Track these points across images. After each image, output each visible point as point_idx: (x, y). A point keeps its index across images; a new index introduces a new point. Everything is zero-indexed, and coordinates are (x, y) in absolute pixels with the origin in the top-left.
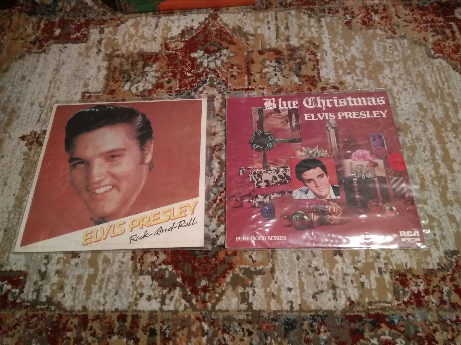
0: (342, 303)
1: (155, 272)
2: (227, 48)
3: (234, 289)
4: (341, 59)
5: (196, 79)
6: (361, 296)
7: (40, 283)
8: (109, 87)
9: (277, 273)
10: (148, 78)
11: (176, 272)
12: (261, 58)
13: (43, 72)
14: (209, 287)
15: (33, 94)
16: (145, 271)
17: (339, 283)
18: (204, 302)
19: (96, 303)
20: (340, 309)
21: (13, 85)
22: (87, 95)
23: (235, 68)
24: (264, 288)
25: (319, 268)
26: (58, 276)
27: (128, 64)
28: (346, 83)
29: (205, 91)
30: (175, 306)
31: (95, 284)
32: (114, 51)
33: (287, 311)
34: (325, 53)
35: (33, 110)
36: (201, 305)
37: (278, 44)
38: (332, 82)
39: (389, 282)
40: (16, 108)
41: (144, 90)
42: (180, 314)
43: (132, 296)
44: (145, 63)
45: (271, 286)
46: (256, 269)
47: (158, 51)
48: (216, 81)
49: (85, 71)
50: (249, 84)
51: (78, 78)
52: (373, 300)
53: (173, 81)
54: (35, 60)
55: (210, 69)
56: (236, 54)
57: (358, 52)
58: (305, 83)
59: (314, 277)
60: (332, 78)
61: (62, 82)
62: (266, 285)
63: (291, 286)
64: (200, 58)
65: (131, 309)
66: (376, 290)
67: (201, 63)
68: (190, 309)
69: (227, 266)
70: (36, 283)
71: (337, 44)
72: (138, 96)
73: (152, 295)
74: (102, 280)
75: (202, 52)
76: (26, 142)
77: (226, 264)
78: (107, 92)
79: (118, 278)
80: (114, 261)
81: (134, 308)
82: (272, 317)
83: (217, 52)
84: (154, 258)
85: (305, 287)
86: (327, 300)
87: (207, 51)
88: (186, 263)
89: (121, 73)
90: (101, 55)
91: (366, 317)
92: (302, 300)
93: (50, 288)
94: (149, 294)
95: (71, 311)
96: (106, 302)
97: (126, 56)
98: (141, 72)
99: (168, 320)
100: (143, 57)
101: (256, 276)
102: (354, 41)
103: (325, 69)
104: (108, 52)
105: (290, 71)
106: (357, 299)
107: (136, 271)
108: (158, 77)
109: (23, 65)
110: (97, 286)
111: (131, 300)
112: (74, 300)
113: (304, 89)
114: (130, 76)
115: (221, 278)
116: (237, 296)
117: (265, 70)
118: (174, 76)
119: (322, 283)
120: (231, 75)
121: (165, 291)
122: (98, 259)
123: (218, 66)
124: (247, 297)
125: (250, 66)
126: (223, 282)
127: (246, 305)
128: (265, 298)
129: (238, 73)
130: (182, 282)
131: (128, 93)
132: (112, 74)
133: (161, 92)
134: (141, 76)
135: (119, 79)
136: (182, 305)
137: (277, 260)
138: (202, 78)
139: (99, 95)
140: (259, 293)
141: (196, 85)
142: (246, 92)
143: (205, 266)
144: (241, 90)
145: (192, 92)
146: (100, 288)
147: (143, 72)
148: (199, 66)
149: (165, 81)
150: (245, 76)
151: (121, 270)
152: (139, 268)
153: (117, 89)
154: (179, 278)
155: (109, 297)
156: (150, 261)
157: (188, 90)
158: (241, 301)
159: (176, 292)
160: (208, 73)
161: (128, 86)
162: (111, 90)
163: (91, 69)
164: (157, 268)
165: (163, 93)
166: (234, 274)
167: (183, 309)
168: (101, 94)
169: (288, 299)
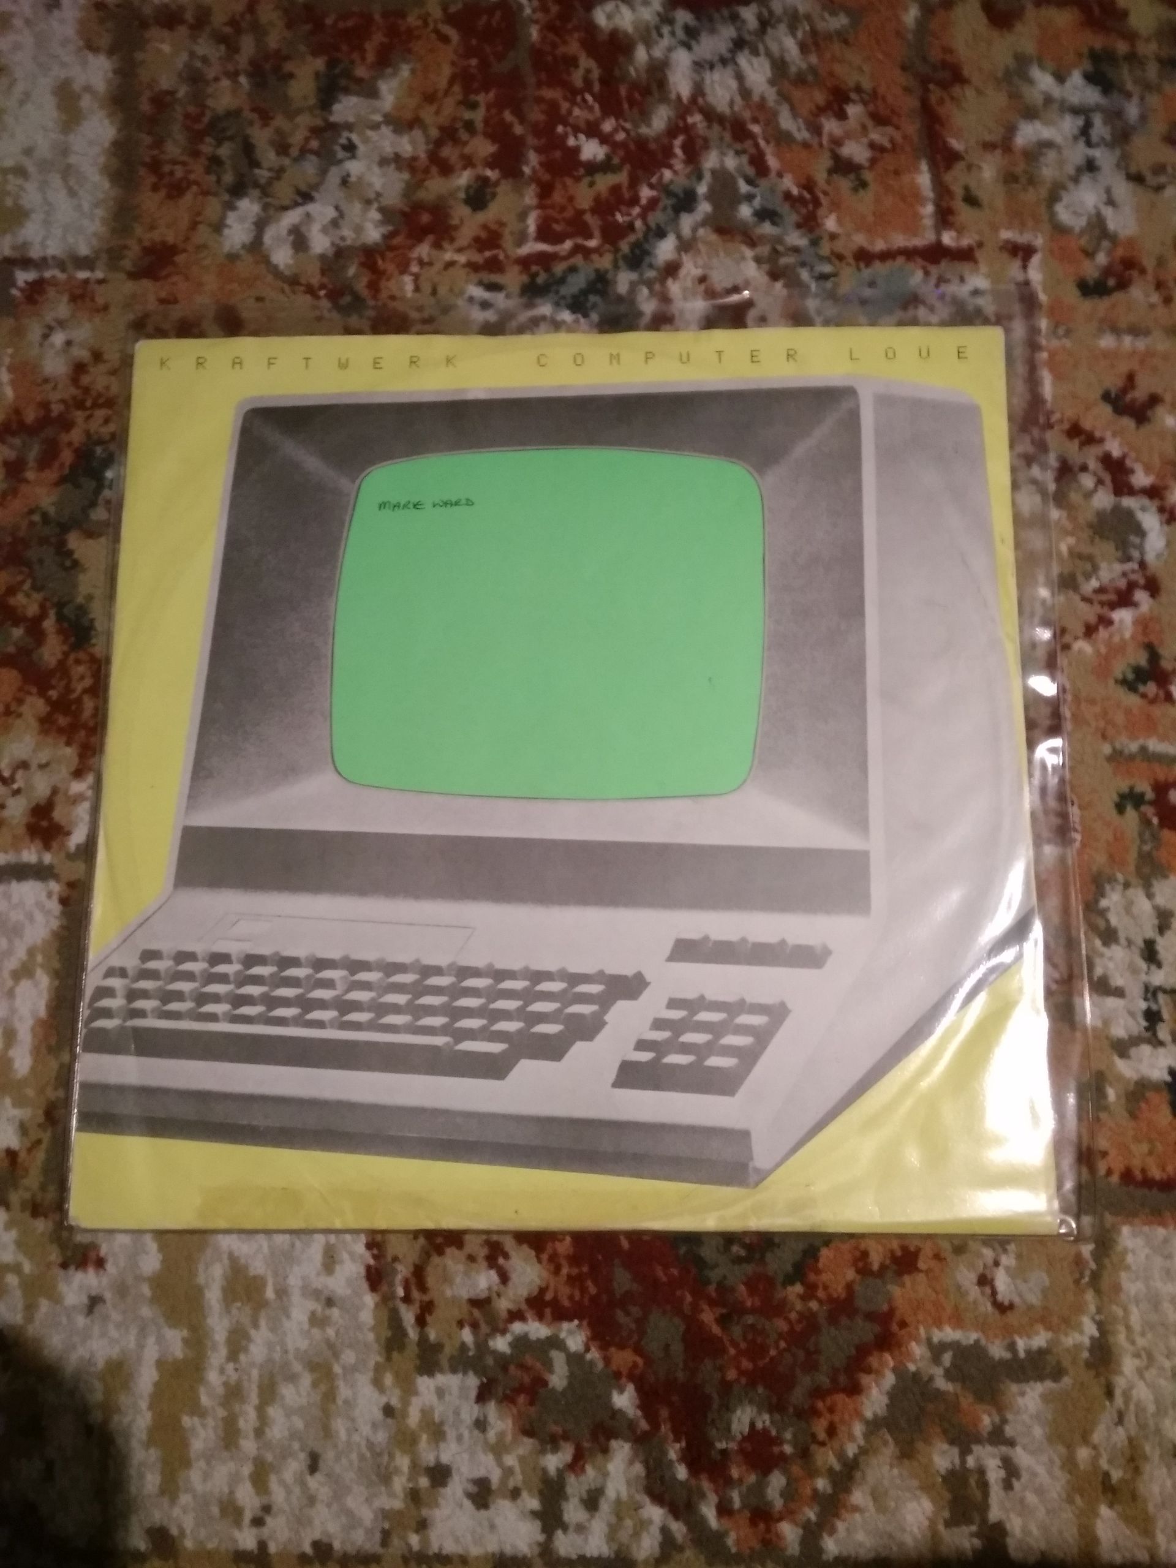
1: (497, 1355)
3: (907, 1453)
5: (634, 183)
8: (139, 230)
9: (1128, 1368)
10: (354, 167)
11: (607, 1360)
12: (1002, 47)
14: (778, 1440)
16: (448, 1351)
18: (762, 1516)
19: (215, 1510)
22: (20, 278)
23: (854, 111)
24: (1061, 1449)
27: (233, 76)
29: (690, 268)
30: (612, 1535)
31: (198, 1411)
36: (745, 1532)
41: (340, 253)
43: (392, 1481)
44: (331, 64)
45: (1097, 1437)
46: (1011, 1347)
48: (750, 198)
50: (944, 217)
53: (504, 189)
55: (711, 115)
56: (856, 14)
62: (1067, 1430)
64: (649, 44)
65: (396, 1546)
67: (658, 71)
68: (689, 1553)
69: (866, 1331)
72: (311, 290)
73: (495, 1476)
74: (233, 1393)
77: (859, 1321)
78: (127, 264)
79: (315, 1385)
80: (282, 1292)
81: (414, 1540)
84: (484, 1280)
88: (655, 1314)
89: (197, 137)
90: (71, 11)
94: (480, 1473)
96: (267, 1509)
97: (219, 18)
98: (315, 131)
100: (318, 25)
101: (1014, 1388)
107: (401, 1349)
110: (210, 1422)
111: (392, 1500)
114: (248, 148)
115: (840, 1399)
116: (927, 1488)
117: (1028, 133)
118: (508, 161)
120: (836, 157)
121: (553, 1462)
122: (201, 1279)
123: (756, 98)
124: (978, 1495)
125: (941, 101)
126: (847, 1417)
127: (972, 1535)
128: (1070, 1501)
129: (872, 146)
130: (639, 1413)
131: (246, 267)
132: (147, 140)
133: (438, 266)
134: (317, 153)
135: (190, 172)
136: (649, 1533)
137: (1123, 1296)
138: (667, 174)
139: (86, 282)
140: (1034, 1474)
141: (638, 224)
142: (927, 273)
143: (752, 1326)
144: (900, 260)
145: (616, 267)
146: (230, 1436)
147: (328, 131)
148: (646, 92)
149: (459, 189)
150: (917, 170)
151: (330, 1345)
152: (413, 1334)
153: (187, 239)
154: (621, 1391)
155: (282, 1483)
156: (465, 1293)
157: (595, 257)
158: (946, 1514)
159: (611, 1467)
160: (699, 142)
161: (242, 220)
162: (148, 251)
163: (22, 103)
164: (504, 1332)
165: (452, 271)
166: (900, 1372)
167: (657, 1550)
168: (99, 274)
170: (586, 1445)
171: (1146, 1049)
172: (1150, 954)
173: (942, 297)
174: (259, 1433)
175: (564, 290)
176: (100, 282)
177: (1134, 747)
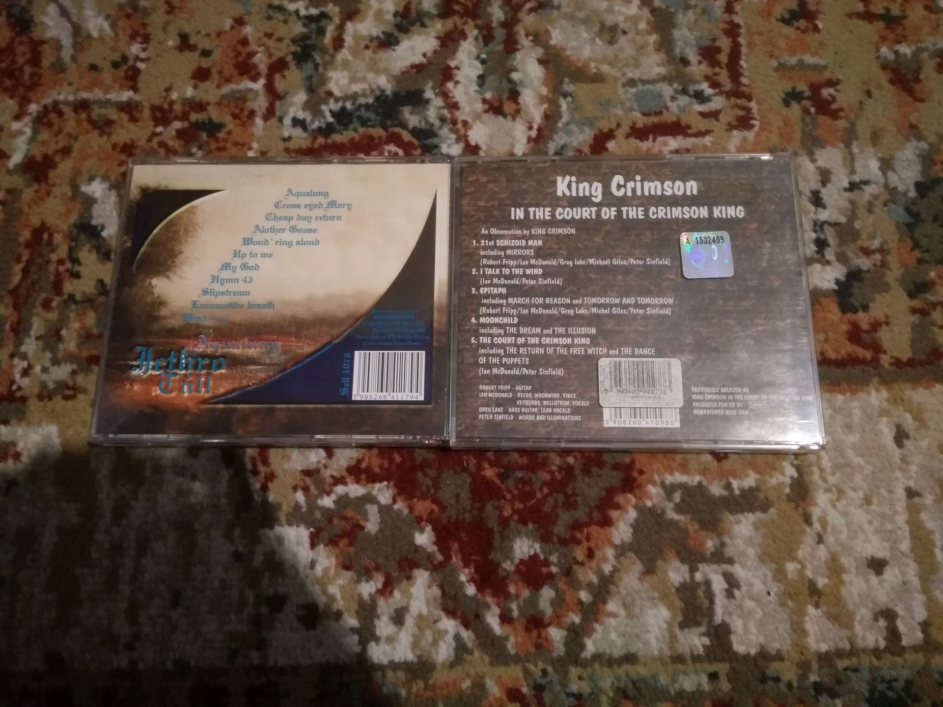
1: (326, 511)
3: (649, 570)
9: (822, 500)
11: (411, 508)
14: (547, 563)
16: (286, 508)
18: (535, 623)
19: (97, 639)
24: (772, 565)
30: (415, 645)
31: (89, 564)
33: (876, 652)
42: (440, 677)
45: (800, 553)
46: (728, 486)
62: (777, 551)
63: (878, 550)
65: (240, 661)
68: (477, 654)
69: (613, 478)
73: (321, 602)
74: (117, 548)
77: (608, 470)
79: (179, 539)
80: (157, 471)
81: (255, 656)
82: (813, 678)
84: (315, 457)
92: (932, 603)
94: (309, 600)
96: (137, 636)
101: (732, 518)
107: (247, 509)
110: (98, 571)
111: (240, 625)
115: (594, 530)
116: (664, 597)
121: (367, 589)
126: (600, 543)
127: (704, 634)
128: (782, 604)
130: (435, 548)
136: (444, 642)
140: (751, 585)
143: (521, 479)
146: (112, 582)
151: (193, 510)
152: (257, 496)
154: (422, 531)
155: (150, 617)
158: (681, 619)
159: (414, 590)
164: (329, 493)
167: (452, 655)
169: (875, 603)
170: (394, 575)
171: (817, 267)
172: (817, 200)
174: (134, 578)
177: (793, 61)
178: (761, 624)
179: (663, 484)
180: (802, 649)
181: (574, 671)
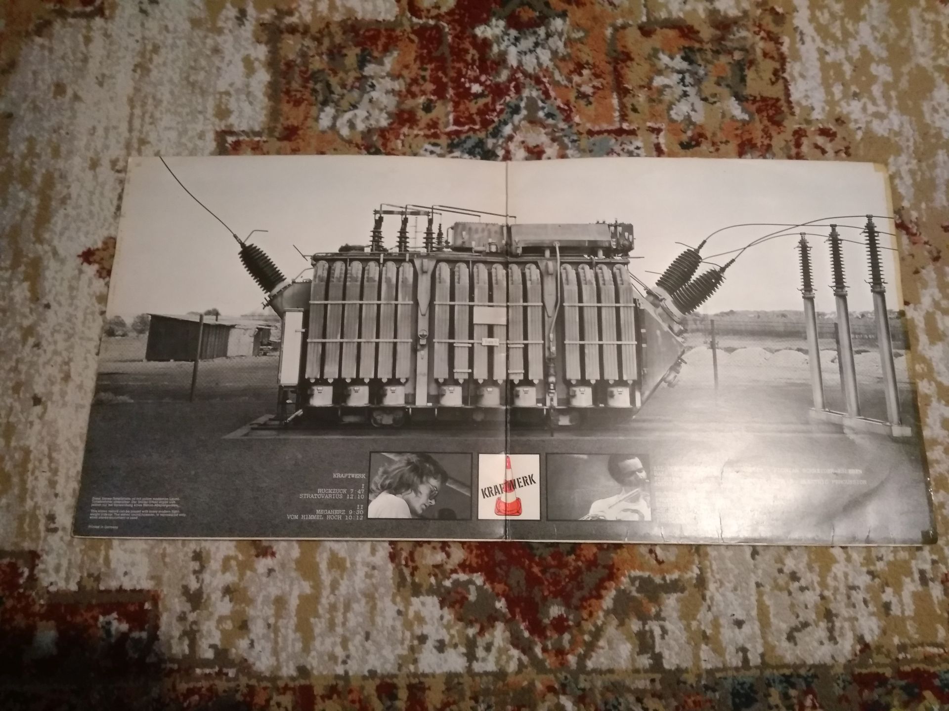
0: (847, 647)
1: (446, 588)
2: (563, 15)
3: (622, 624)
4: (836, 55)
5: (494, 102)
6: (884, 632)
7: (192, 617)
8: (282, 119)
9: (712, 586)
10: (375, 95)
11: (493, 588)
12: (647, 45)
13: (107, 72)
14: (567, 620)
15: (92, 134)
16: (425, 587)
17: (840, 607)
18: (560, 652)
19: (326, 658)
20: (842, 660)
21: (36, 108)
22: (230, 139)
23: (586, 72)
24: (685, 622)
25: (798, 575)
26: (231, 601)
27: (320, 55)
28: (850, 120)
29: (518, 138)
30: (497, 662)
31: (318, 616)
32: (282, 13)
33: (737, 669)
34: (798, 37)
35: (100, 180)
36: (554, 659)
37: (688, 7)
38: (819, 117)
39: (939, 602)
40: (56, 175)
41: (369, 131)
42: (510, 679)
43: (402, 643)
44: (363, 50)
45: (698, 617)
46: (664, 579)
47: (391, 18)
48: (543, 108)
49: (214, 71)
50: (624, 117)
51: (197, 91)
52: (907, 641)
53: (439, 104)
54: (81, 38)
55: (526, 74)
56: (587, 31)
57: (876, 39)
58: (757, 117)
59: (790, 593)
60: (818, 106)
61: (161, 101)
62: (687, 614)
63: (740, 615)
64: (498, 44)
65: (404, 670)
66: (913, 618)
67: (503, 55)
68: (530, 669)
69: (603, 573)
70: (182, 618)
71: (827, 15)
72: (357, 146)
73: (447, 639)
74: (333, 608)
75: (502, 23)
76: (95, 267)
77: (600, 569)
78: (277, 134)
79: (367, 603)
80: (353, 564)
81: (412, 668)
82: (703, 682)
83: (539, 26)
84: (440, 557)
85: (771, 616)
86: (816, 644)
87: (513, 22)
88: (513, 569)
89: (306, 80)
90: (249, 27)
91: (892, 678)
92: (766, 643)
93: (217, 628)
94: (439, 637)
95: (274, 679)
96: (348, 657)
97: (314, 30)
98: (358, 79)
99: (487, 692)
100: (357, 34)
101: (665, 596)
102: (866, 6)
103: (800, 81)
104: (267, 16)
105: (718, 84)
106: (876, 638)
107: (404, 586)
108: (398, 93)
109: (51, 50)
110: (323, 620)
111: (403, 651)
112: (275, 653)
113: (753, 135)
114: (328, 85)
115: (593, 601)
116: (629, 639)
117: (658, 81)
118: (440, 92)
119: (806, 607)
120: (579, 92)
121: (471, 632)
122: (318, 559)
123: (544, 66)
124: (651, 641)
125: (622, 68)
126: (596, 608)
127: (650, 658)
128: (689, 643)
129: (594, 87)
130: (507, 610)
131: (330, 135)
132: (284, 81)
133: (412, 136)
134: (358, 88)
135: (303, 95)
136: (513, 661)
137: (709, 558)
138: (508, 99)
139: (258, 142)
140: (673, 633)
141: (496, 119)
142: (617, 140)
143: (554, 573)
144: (606, 134)
145: (487, 137)
146: (332, 626)
147: (362, 79)
148: (498, 64)
149: (419, 104)
150: (612, 97)
151: (373, 584)
152: (409, 579)
153: (303, 124)
154: (499, 601)
155: (354, 646)
156: (431, 563)
157: (478, 133)
158: (638, 650)
159: (496, 633)
160: (521, 85)
161: (327, 116)
162: (287, 128)
163: (228, 65)
164: (449, 578)
165: (417, 139)
166: (618, 590)
167: (517, 668)
168: (264, 139)
169: (737, 644)
170: (485, 624)
173: (623, 150)
174: (344, 624)
175: (465, 146)
176: (264, 142)
178: (677, 654)
179: (630, 577)
180: (699, 668)
181: (582, 677)
